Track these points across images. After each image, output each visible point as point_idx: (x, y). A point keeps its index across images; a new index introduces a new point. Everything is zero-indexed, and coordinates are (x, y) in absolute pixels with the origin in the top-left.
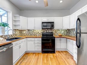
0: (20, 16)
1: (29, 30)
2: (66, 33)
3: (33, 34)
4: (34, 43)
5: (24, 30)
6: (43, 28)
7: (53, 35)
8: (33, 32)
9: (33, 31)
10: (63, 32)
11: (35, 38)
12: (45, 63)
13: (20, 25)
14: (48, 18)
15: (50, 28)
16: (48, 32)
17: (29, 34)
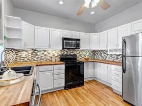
0: (22, 21)
1: (34, 50)
2: (91, 55)
3: (43, 58)
4: (53, 74)
5: (23, 51)
6: (64, 47)
7: (76, 59)
8: (43, 54)
9: (43, 52)
10: (88, 54)
11: (55, 66)
12: (82, 103)
13: (21, 39)
14: (72, 32)
15: (75, 47)
16: (68, 54)
17: (35, 59)
